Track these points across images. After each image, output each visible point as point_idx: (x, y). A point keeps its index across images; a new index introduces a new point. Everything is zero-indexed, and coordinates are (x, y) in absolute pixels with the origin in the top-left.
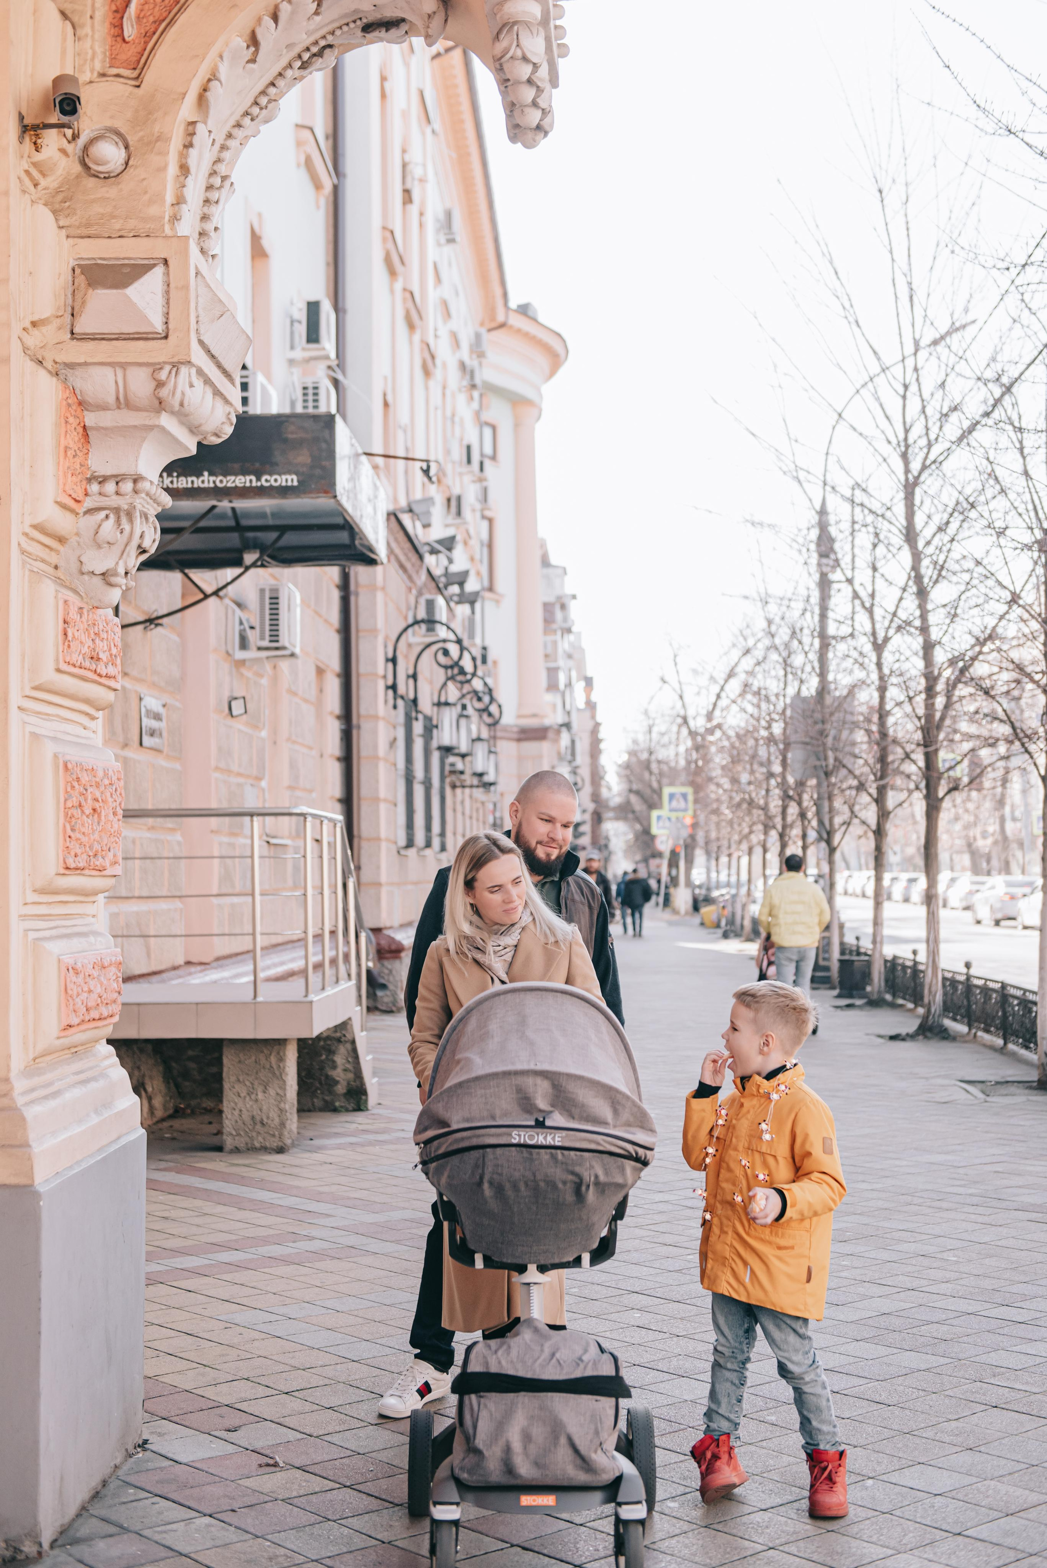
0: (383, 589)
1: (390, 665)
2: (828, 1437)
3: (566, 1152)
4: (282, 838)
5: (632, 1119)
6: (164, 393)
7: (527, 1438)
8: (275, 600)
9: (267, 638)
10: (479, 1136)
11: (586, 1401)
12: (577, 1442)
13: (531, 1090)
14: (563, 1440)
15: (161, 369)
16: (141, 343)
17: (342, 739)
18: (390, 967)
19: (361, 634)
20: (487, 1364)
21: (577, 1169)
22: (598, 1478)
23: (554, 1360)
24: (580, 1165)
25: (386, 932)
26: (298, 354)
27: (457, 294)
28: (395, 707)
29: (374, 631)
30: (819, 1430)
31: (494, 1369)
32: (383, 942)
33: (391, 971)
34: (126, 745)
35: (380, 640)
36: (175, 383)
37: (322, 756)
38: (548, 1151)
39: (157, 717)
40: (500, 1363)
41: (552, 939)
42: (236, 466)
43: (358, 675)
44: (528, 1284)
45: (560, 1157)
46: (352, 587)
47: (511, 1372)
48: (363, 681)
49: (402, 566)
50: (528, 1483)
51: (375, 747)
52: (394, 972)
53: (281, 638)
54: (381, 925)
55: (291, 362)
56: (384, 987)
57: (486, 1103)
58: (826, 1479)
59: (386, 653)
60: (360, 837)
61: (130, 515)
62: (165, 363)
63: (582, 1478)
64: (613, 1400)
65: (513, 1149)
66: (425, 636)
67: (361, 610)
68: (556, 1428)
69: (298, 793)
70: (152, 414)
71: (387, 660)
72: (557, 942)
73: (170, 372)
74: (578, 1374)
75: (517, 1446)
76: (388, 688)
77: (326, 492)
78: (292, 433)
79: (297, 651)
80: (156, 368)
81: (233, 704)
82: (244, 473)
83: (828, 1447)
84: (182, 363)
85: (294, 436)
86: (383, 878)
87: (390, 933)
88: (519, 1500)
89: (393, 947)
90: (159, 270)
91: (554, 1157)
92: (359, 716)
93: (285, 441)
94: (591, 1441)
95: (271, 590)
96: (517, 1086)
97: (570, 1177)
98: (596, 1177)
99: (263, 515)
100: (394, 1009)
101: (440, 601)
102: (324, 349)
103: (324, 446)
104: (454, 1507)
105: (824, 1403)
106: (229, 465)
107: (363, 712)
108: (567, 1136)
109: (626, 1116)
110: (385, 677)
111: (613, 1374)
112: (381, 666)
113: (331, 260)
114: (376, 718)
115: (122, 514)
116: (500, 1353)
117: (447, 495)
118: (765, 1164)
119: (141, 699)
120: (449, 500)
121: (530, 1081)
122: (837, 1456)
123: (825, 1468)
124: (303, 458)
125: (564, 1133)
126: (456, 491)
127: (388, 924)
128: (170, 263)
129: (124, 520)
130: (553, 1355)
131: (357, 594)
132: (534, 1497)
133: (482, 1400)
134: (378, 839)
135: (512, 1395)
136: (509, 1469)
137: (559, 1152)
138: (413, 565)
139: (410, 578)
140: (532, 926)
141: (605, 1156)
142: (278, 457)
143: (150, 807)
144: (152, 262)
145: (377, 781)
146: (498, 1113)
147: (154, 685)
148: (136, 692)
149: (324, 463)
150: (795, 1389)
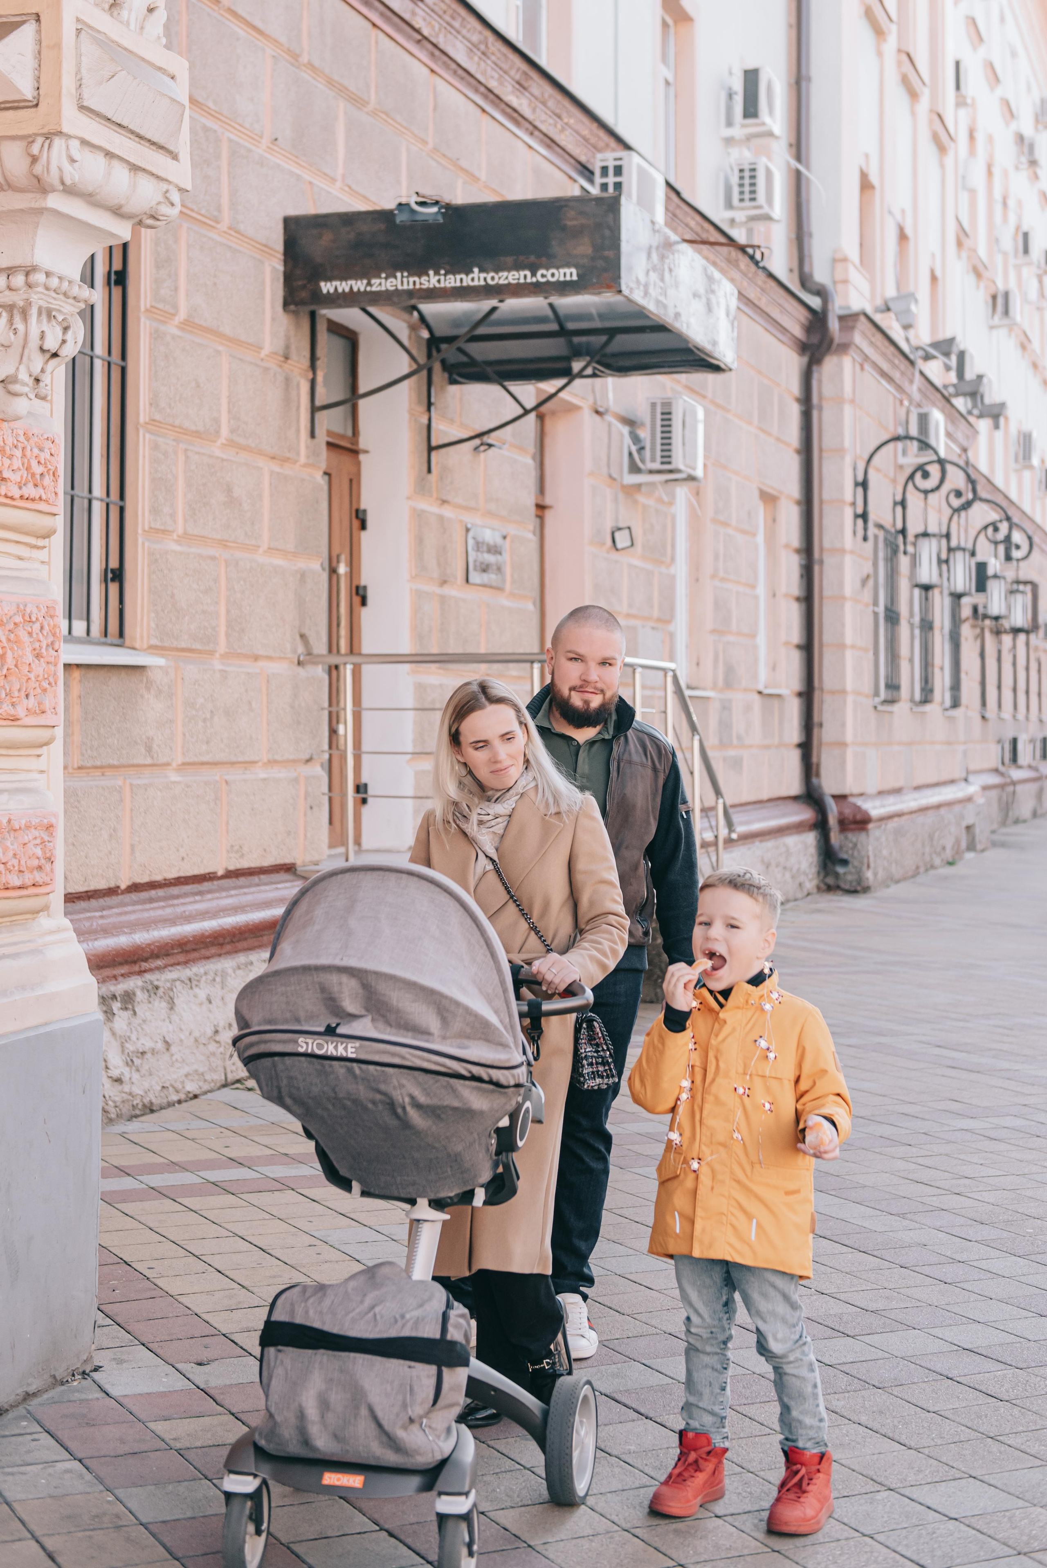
0: (852, 401)
1: (860, 490)
2: (812, 1433)
3: (364, 1066)
4: (704, 689)
5: (468, 1030)
6: (38, 169)
7: (324, 1405)
8: (667, 416)
9: (659, 459)
10: (266, 1042)
11: (397, 1367)
12: (380, 1414)
13: (336, 989)
14: (364, 1412)
15: (33, 142)
16: (11, 112)
17: (802, 576)
18: (854, 840)
19: (824, 455)
20: (292, 1312)
21: (382, 1087)
22: (412, 1460)
23: (371, 1315)
24: (385, 1082)
25: (852, 800)
26: (737, 132)
27: (1014, 54)
28: (865, 539)
29: (840, 451)
30: (800, 1422)
31: (298, 1320)
32: (847, 812)
33: (855, 845)
34: (444, 582)
35: (848, 460)
36: (48, 157)
37: (774, 595)
38: (342, 1063)
39: (494, 550)
40: (307, 1312)
41: (553, 810)
42: (509, 260)
43: (821, 502)
44: (418, 1221)
45: (357, 1071)
46: (815, 400)
47: (317, 1325)
48: (826, 509)
49: (884, 374)
50: (327, 1458)
51: (841, 584)
52: (859, 846)
53: (673, 460)
54: (846, 791)
55: (729, 141)
56: (845, 862)
57: (287, 1003)
58: (795, 1485)
59: (855, 476)
60: (822, 689)
61: (25, 314)
62: (36, 135)
63: (391, 1458)
64: (433, 1369)
65: (303, 1059)
66: (917, 456)
67: (825, 427)
68: (357, 1396)
69: (730, 638)
70: (38, 196)
71: (857, 484)
72: (558, 813)
73: (42, 146)
74: (393, 1333)
75: (312, 1412)
76: (857, 516)
77: (609, 287)
78: (571, 220)
79: (699, 473)
80: (29, 140)
81: (618, 535)
82: (518, 267)
83: (809, 1445)
84: (54, 134)
85: (574, 223)
86: (849, 737)
87: (859, 802)
88: (321, 1477)
89: (859, 817)
90: (29, 29)
91: (350, 1071)
92: (821, 549)
93: (564, 229)
94: (397, 1415)
95: (663, 404)
96: (320, 983)
97: (378, 1097)
98: (412, 1097)
99: (588, 317)
100: (859, 888)
101: (937, 416)
102: (764, 124)
103: (607, 233)
104: (250, 1478)
105: (809, 1389)
106: (502, 259)
107: (826, 544)
108: (361, 1046)
109: (457, 1025)
110: (854, 504)
111: (438, 1336)
112: (848, 491)
113: (794, 21)
114: (843, 551)
115: (15, 312)
116: (311, 1301)
117: (992, 290)
118: (768, 1090)
119: (468, 530)
120: (994, 298)
121: (333, 979)
122: (817, 1460)
123: (797, 1472)
124: (583, 248)
125: (357, 1044)
126: (1001, 286)
127: (856, 791)
128: (42, 18)
129: (17, 319)
130: (372, 1308)
131: (820, 409)
132: (340, 1476)
133: (280, 1355)
134: (843, 692)
135: (310, 1351)
136: (306, 1442)
137: (355, 1065)
138: (903, 373)
139: (899, 388)
140: (532, 794)
141: (416, 1073)
142: (555, 247)
143: (482, 651)
144: (25, 18)
145: (843, 625)
146: (302, 1014)
147: (489, 514)
148: (461, 521)
149: (606, 253)
150: (776, 1369)
